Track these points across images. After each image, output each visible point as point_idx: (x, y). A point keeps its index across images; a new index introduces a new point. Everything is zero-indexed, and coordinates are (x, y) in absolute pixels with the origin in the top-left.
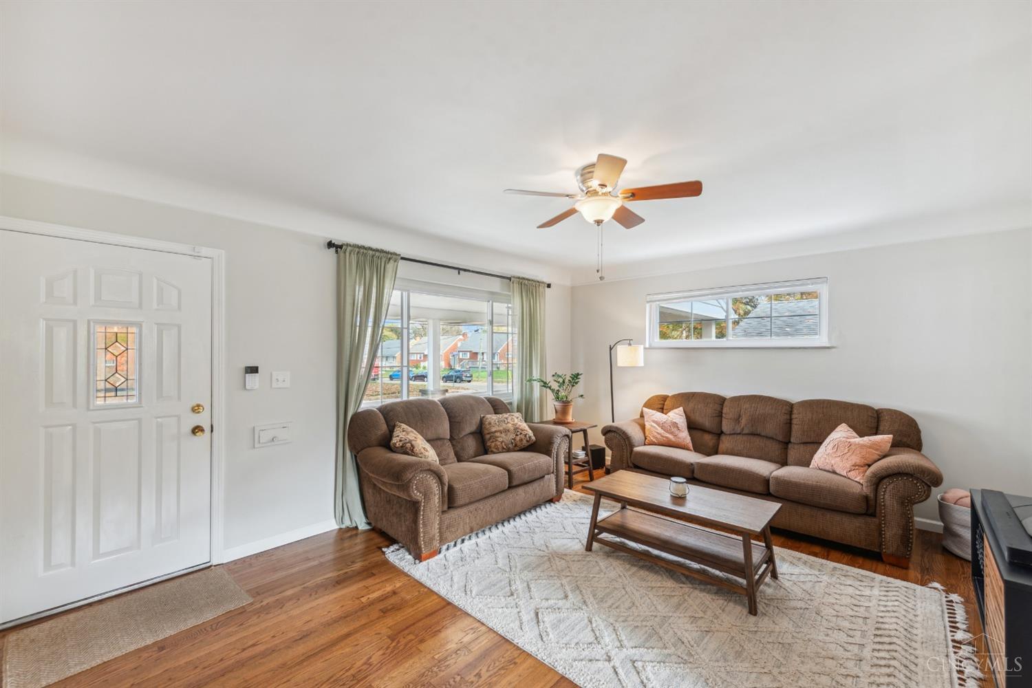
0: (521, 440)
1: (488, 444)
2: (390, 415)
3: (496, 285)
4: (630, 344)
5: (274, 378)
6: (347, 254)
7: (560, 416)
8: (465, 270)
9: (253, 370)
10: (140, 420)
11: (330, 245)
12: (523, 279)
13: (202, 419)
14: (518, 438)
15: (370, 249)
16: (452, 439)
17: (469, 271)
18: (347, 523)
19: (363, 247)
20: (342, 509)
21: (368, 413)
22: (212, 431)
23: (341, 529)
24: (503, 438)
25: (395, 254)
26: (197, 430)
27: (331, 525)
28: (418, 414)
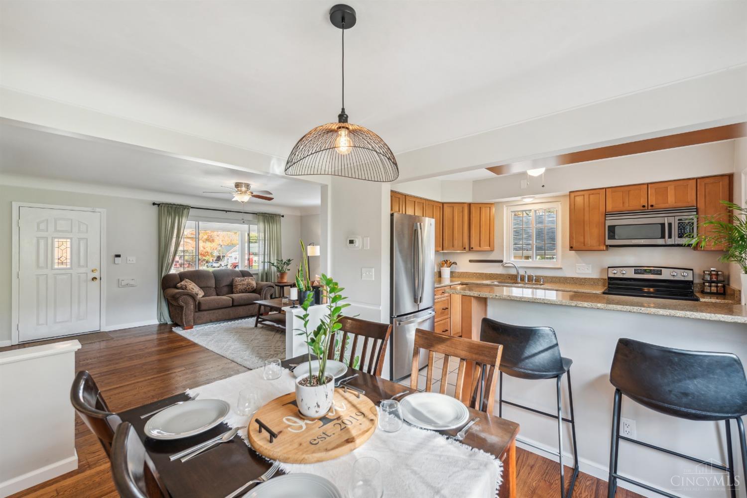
0: (249, 288)
1: (234, 290)
2: (182, 276)
3: (250, 217)
4: (313, 245)
5: (128, 259)
6: (163, 208)
7: (279, 279)
8: (228, 211)
9: (118, 256)
10: (71, 274)
11: (154, 204)
12: (265, 213)
13: (96, 275)
14: (247, 288)
15: (174, 204)
16: (216, 288)
17: (231, 211)
18: (163, 321)
19: (171, 204)
20: (160, 314)
21: (173, 276)
22: (101, 279)
23: (160, 324)
24: (240, 287)
25: (188, 206)
26: (94, 279)
27: (156, 322)
28: (197, 277)
